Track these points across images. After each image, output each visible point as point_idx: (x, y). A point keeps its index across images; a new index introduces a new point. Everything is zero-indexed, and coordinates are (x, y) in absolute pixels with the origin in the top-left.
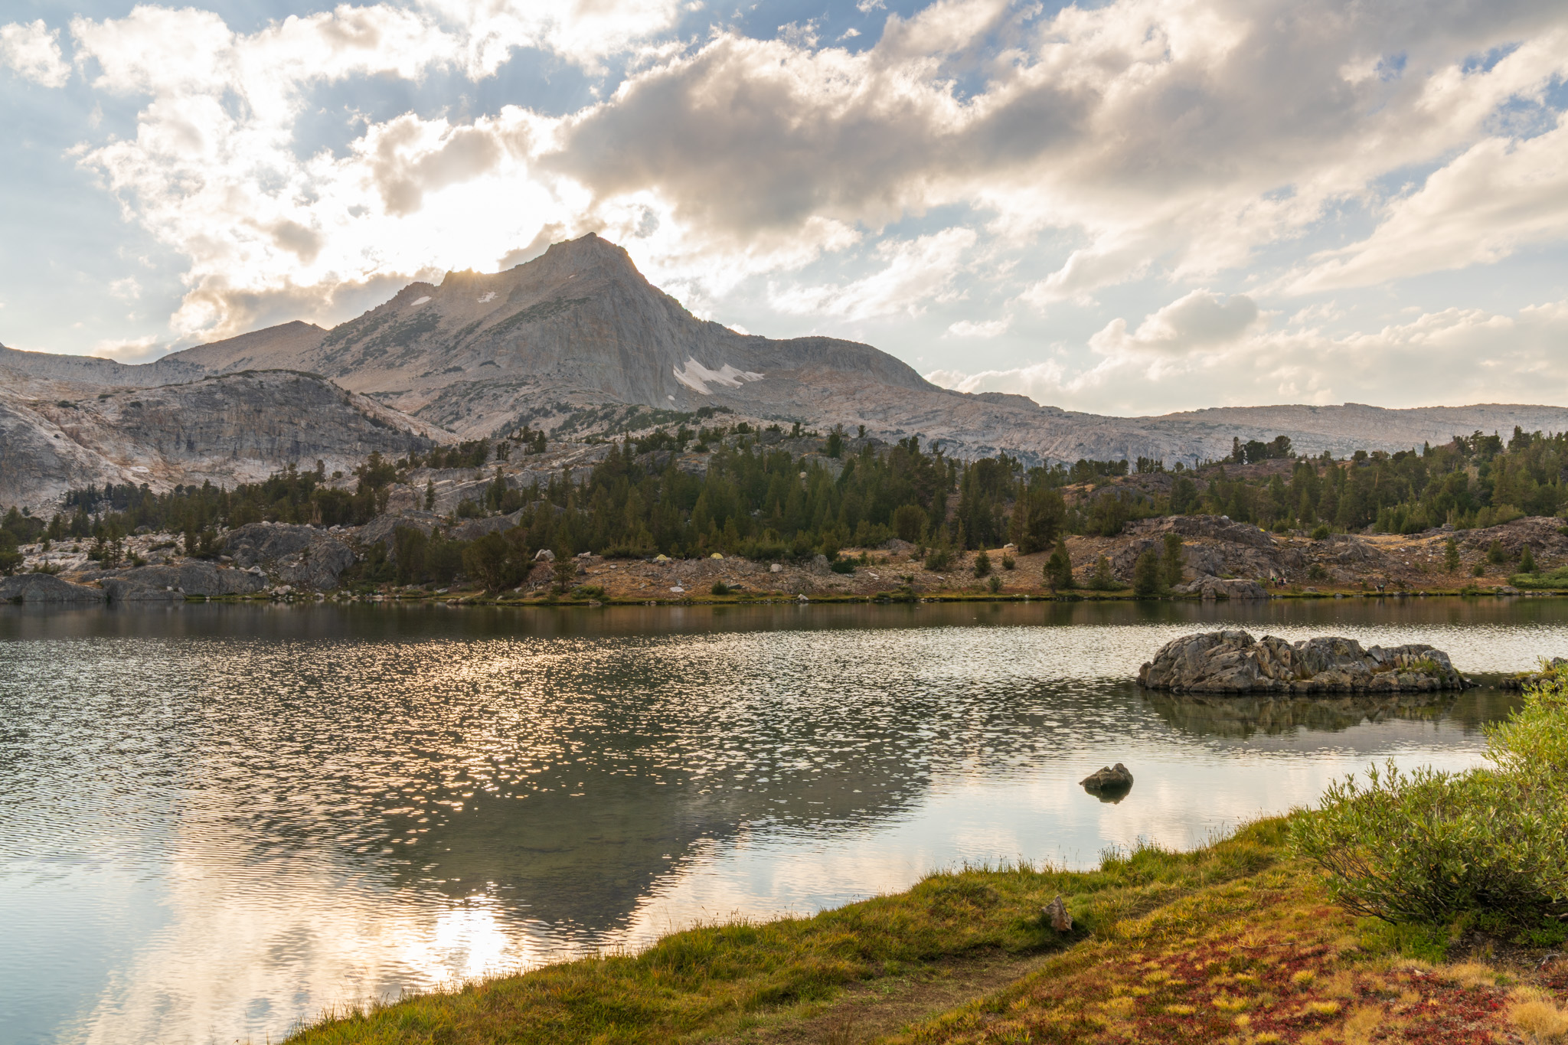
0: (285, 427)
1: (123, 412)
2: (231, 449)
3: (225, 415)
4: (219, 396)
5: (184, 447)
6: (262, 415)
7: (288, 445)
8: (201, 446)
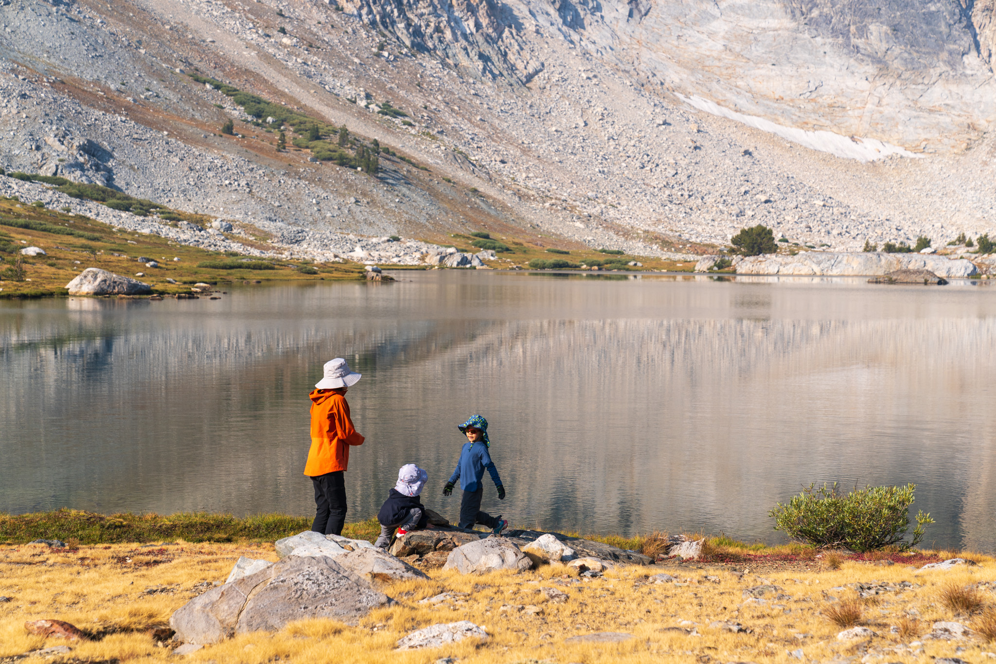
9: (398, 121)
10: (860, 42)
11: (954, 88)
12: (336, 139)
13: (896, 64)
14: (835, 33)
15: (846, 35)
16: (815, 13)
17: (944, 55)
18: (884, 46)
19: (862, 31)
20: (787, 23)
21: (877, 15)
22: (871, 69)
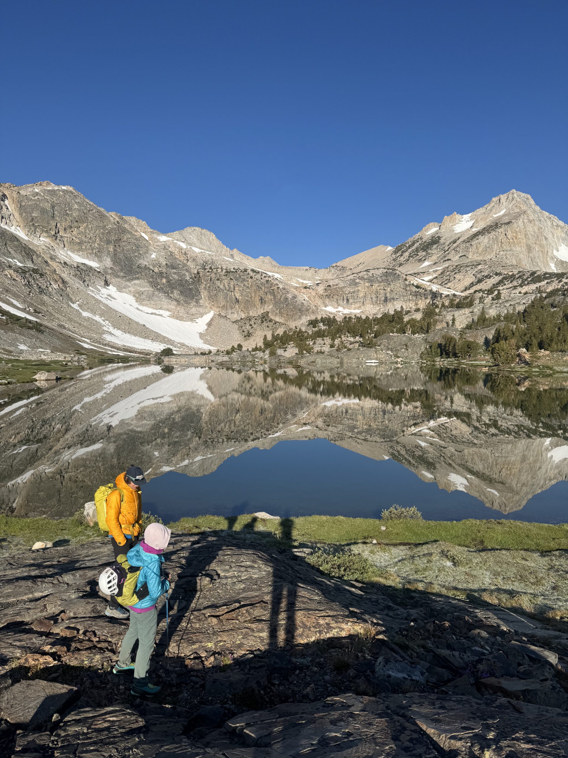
0: (382, 291)
1: (325, 289)
2: (362, 301)
3: (360, 288)
4: (357, 281)
5: (345, 301)
6: (373, 287)
7: (383, 299)
8: (351, 301)
9: (40, 315)
10: (172, 295)
11: (197, 309)
12: (24, 321)
13: (182, 302)
14: (165, 293)
15: (168, 293)
16: (159, 287)
17: (195, 300)
18: (178, 297)
19: (172, 293)
20: (151, 289)
21: (175, 288)
22: (175, 303)
